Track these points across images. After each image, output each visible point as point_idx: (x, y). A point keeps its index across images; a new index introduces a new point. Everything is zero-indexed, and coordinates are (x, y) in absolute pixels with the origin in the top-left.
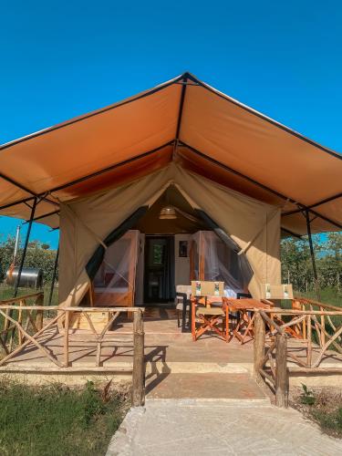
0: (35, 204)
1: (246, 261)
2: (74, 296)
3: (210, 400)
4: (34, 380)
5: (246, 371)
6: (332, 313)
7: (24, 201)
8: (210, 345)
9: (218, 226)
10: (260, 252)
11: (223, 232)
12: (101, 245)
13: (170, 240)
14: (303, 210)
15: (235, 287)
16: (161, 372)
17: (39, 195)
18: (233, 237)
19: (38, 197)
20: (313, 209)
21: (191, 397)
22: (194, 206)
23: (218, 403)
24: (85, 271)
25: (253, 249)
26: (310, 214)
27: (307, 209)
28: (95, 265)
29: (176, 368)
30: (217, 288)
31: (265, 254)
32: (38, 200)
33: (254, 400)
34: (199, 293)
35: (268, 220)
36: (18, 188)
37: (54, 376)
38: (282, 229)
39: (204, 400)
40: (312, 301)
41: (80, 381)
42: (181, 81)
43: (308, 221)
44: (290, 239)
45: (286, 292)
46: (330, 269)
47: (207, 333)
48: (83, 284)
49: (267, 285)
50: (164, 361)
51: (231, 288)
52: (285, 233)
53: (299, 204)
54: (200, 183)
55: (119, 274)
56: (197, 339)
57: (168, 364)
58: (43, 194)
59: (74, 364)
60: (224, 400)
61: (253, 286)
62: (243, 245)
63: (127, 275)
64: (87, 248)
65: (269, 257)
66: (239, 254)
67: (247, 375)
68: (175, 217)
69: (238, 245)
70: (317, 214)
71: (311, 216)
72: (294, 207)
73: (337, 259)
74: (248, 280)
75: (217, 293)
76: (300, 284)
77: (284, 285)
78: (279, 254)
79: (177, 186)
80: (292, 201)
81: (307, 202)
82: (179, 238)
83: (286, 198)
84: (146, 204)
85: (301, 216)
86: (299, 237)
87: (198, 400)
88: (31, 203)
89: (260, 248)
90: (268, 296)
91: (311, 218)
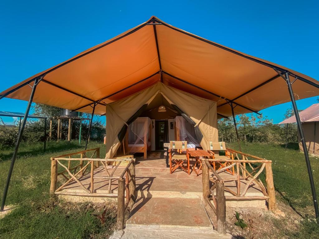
0: (95, 106)
1: (199, 129)
2: (112, 149)
3: (170, 226)
4: (76, 200)
5: (198, 197)
6: (253, 161)
7: (89, 105)
8: (179, 177)
9: (183, 112)
10: (206, 125)
11: (186, 116)
12: (125, 124)
13: (166, 122)
14: (229, 102)
15: (195, 143)
16: (146, 197)
17: (97, 102)
18: (191, 118)
19: (96, 102)
20: (234, 101)
21: (157, 223)
22: (171, 103)
23: (175, 229)
24: (117, 137)
25: (202, 123)
26: (233, 104)
27: (231, 101)
28: (122, 134)
29: (155, 194)
30: (183, 145)
31: (209, 126)
32: (96, 104)
33: (201, 228)
34: (174, 147)
35: (210, 108)
36: (82, 98)
37: (87, 198)
38: (218, 114)
39: (166, 226)
40: (237, 151)
41: (100, 201)
42: (152, 23)
43: (232, 108)
44: (222, 120)
45: (222, 146)
46: (241, 133)
47: (180, 168)
48: (116, 144)
49: (211, 142)
50: (148, 190)
51: (193, 144)
52: (220, 116)
53: (227, 99)
54: (173, 91)
55: (140, 138)
56: (172, 173)
57: (151, 192)
58: (98, 101)
59: (97, 191)
60: (180, 227)
61: (203, 143)
62: (197, 121)
63: (143, 138)
64: (118, 126)
65: (211, 127)
66: (195, 126)
67: (199, 200)
68: (166, 111)
69: (194, 122)
70: (237, 104)
71: (234, 105)
72: (224, 101)
73: (245, 128)
74: (200, 140)
75: (183, 147)
76: (227, 139)
77: (220, 143)
78: (217, 126)
79: (161, 93)
80: (223, 98)
81: (231, 98)
82: (170, 121)
83: (219, 96)
84: (146, 103)
85: (229, 106)
86: (227, 118)
87: (161, 226)
88: (93, 105)
89: (206, 123)
90: (212, 148)
91: (233, 107)
